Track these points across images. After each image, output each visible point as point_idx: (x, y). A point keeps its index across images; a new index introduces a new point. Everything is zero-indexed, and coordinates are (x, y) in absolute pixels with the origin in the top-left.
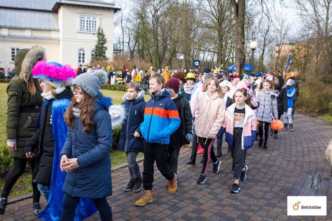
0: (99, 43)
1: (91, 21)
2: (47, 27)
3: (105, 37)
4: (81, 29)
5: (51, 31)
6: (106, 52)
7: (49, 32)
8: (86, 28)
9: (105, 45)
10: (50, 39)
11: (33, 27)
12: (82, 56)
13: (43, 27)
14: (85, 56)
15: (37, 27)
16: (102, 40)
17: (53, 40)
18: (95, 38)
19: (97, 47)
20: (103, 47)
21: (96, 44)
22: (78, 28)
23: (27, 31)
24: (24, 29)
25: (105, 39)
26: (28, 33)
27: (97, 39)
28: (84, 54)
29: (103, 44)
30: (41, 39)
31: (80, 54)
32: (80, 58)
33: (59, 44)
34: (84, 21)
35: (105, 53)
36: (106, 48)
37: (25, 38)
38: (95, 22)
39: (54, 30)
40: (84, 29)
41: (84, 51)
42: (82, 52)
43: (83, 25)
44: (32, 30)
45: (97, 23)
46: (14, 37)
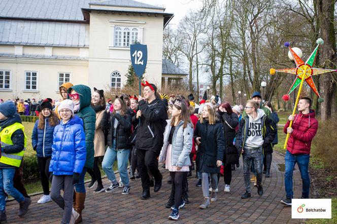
1: (131, 34)
2: (75, 44)
4: (116, 44)
5: (79, 48)
7: (77, 50)
8: (122, 42)
10: (77, 59)
11: (56, 43)
12: (116, 82)
13: (69, 44)
14: (122, 83)
15: (62, 43)
17: (80, 60)
22: (112, 44)
23: (46, 49)
24: (43, 47)
26: (48, 52)
28: (119, 80)
30: (65, 59)
31: (113, 80)
32: (113, 85)
33: (88, 66)
34: (120, 32)
37: (43, 58)
38: (137, 34)
39: (84, 47)
40: (120, 44)
41: (120, 76)
42: (116, 77)
43: (118, 39)
44: (54, 47)
45: (138, 36)
46: (29, 57)
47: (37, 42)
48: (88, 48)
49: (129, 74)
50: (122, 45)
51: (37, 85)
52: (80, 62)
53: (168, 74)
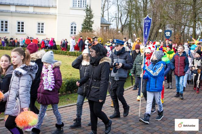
0: (87, 18)
2: (47, 5)
3: (92, 13)
4: (74, 5)
5: (50, 7)
6: (93, 25)
7: (48, 8)
9: (92, 20)
10: (49, 14)
12: (74, 29)
13: (43, 5)
14: (77, 29)
15: (39, 4)
16: (89, 15)
17: (51, 15)
18: (84, 14)
19: (85, 21)
20: (90, 21)
21: (85, 18)
22: (71, 5)
23: (30, 7)
24: (28, 6)
25: (92, 14)
27: (86, 14)
28: (75, 27)
29: (90, 18)
30: (41, 14)
31: (72, 27)
32: (72, 30)
33: (56, 19)
35: (92, 27)
36: (93, 22)
37: (28, 13)
39: (53, 7)
41: (76, 25)
42: (74, 26)
43: (75, 3)
44: (35, 7)
45: (87, 1)
46: (19, 13)
48: (56, 8)
51: (24, 30)
52: (50, 16)
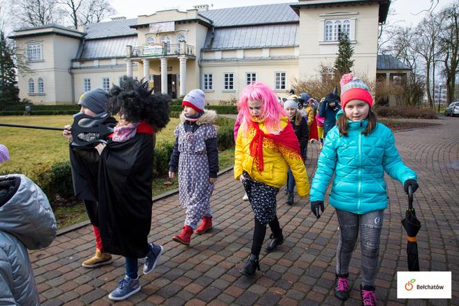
0: (341, 56)
1: (342, 26)
2: (291, 43)
4: (327, 38)
5: (294, 47)
8: (333, 36)
10: (291, 58)
11: (274, 44)
15: (279, 44)
17: (294, 59)
22: (322, 38)
23: (264, 50)
24: (261, 49)
26: (265, 54)
30: (280, 59)
34: (331, 26)
36: (352, 64)
37: (261, 59)
38: (348, 26)
40: (331, 39)
41: (331, 71)
42: (327, 74)
43: (329, 33)
44: (271, 48)
45: (350, 28)
46: (249, 60)
47: (257, 45)
48: (298, 46)
49: (335, 68)
50: (333, 39)
53: (390, 69)
